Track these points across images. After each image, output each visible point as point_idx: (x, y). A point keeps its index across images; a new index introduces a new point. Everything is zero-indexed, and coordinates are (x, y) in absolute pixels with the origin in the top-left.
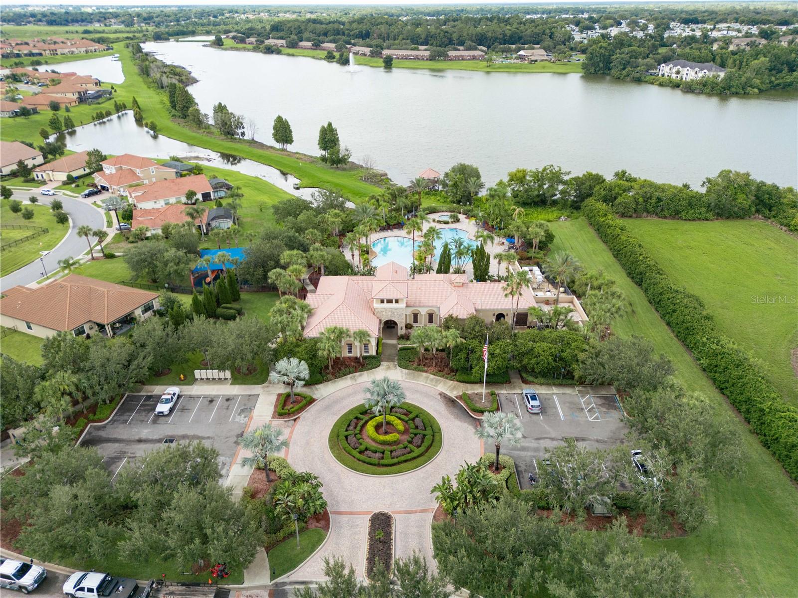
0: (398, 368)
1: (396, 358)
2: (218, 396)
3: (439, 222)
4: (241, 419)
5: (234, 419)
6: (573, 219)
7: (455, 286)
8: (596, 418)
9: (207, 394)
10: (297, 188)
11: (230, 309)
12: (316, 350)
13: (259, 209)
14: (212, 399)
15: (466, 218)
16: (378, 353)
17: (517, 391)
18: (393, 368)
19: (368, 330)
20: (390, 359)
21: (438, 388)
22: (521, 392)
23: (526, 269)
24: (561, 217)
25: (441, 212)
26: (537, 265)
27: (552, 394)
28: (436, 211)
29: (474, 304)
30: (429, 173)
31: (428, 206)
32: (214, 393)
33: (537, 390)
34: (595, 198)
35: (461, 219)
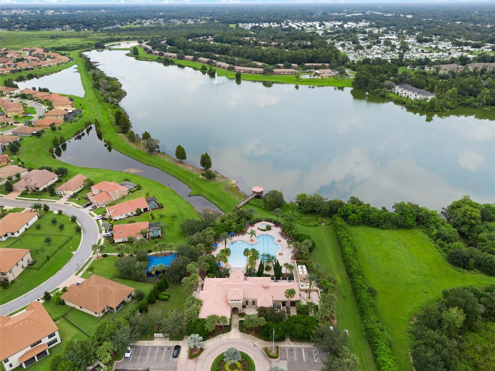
0: (239, 332)
1: (238, 326)
2: (164, 347)
3: (261, 230)
4: (175, 360)
5: (172, 359)
6: (328, 225)
7: (264, 288)
8: (318, 360)
9: (160, 345)
10: (190, 196)
11: (165, 295)
12: (205, 327)
13: (172, 219)
14: (162, 348)
15: (274, 226)
16: (230, 324)
17: (287, 345)
18: (237, 331)
19: (226, 315)
20: (235, 326)
21: (255, 344)
22: (289, 346)
23: (299, 266)
24: (322, 222)
25: (262, 221)
26: (305, 264)
27: (302, 348)
28: (260, 221)
29: (273, 297)
30: (258, 189)
31: (256, 218)
32: (163, 345)
33: (296, 345)
34: (339, 215)
35: (272, 228)
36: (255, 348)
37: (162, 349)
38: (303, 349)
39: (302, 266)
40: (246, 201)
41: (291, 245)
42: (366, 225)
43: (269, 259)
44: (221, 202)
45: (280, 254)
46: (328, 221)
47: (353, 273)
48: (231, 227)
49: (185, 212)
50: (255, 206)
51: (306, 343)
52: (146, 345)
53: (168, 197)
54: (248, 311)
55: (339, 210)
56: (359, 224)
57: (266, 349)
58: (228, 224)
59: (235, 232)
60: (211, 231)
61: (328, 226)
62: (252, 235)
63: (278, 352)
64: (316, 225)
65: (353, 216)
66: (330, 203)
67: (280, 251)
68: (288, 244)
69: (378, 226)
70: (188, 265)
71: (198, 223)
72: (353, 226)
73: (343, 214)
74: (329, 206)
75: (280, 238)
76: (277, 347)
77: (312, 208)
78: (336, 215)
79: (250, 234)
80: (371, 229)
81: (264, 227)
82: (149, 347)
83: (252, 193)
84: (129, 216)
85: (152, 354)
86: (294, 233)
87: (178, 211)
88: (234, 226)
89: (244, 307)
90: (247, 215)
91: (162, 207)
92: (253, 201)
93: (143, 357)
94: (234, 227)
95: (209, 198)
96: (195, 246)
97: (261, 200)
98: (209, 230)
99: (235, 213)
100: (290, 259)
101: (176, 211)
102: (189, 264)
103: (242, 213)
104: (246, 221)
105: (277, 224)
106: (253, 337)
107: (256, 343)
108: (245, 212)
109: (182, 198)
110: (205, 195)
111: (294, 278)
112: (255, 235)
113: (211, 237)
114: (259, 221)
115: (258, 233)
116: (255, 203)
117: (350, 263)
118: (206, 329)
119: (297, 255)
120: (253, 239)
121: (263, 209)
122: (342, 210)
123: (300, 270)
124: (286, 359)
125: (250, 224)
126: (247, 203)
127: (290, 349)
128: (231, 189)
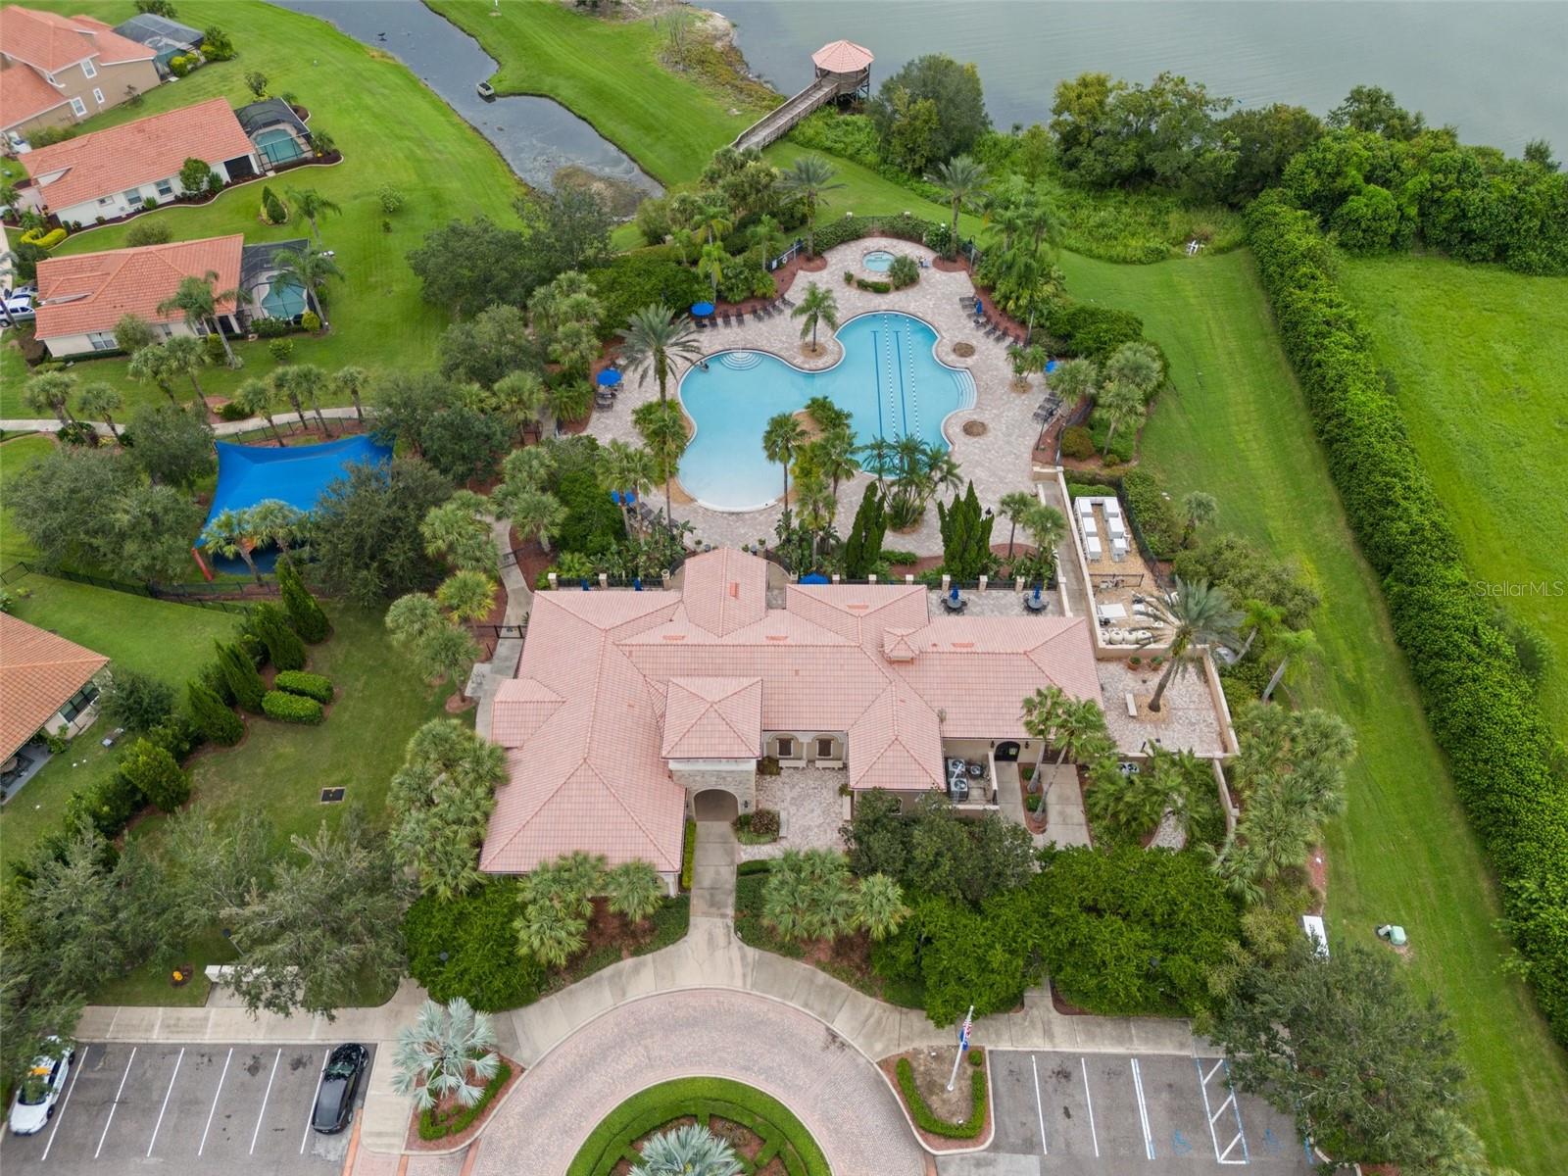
0: (736, 942)
1: (731, 900)
2: (269, 1050)
3: (863, 286)
4: (331, 1148)
5: (311, 1145)
6: (1221, 251)
7: (892, 662)
8: (1237, 1152)
9: (242, 1040)
10: (489, 99)
11: (302, 693)
12: (514, 940)
13: (379, 223)
14: (255, 1061)
15: (935, 263)
16: (683, 888)
17: (1038, 1043)
18: (722, 940)
19: (650, 856)
20: (713, 904)
21: (836, 1027)
22: (1048, 1048)
23: (1084, 504)
24: (1188, 238)
25: (869, 234)
26: (1117, 487)
27: (1125, 1059)
28: (857, 236)
29: (942, 720)
30: (842, 57)
31: (834, 219)
32: (259, 1038)
33: (1091, 1037)
34: (1291, 193)
35: (922, 272)
36: (834, 1059)
37: (254, 1069)
38: (1135, 1067)
39: (1099, 499)
40: (783, 121)
41: (1034, 377)
42: (1434, 249)
43: (914, 463)
44: (648, 129)
45: (972, 429)
46: (1224, 229)
47: (1406, 550)
48: (699, 270)
49: (456, 185)
50: (829, 150)
51: (1152, 1024)
52: (157, 1037)
53: (369, 101)
54: (789, 794)
55: (1297, 162)
56: (1395, 244)
57: (902, 1070)
58: (683, 254)
59: (721, 298)
60: (581, 296)
61: (1219, 258)
62: (814, 319)
63: (977, 1094)
64: (1159, 256)
65: (1371, 201)
66: (1242, 124)
67: (968, 413)
68: (1019, 370)
69: (1501, 255)
70: (434, 513)
71: (513, 244)
72: (1361, 256)
73: (1313, 184)
74: (1237, 142)
75: (966, 329)
76: (975, 1058)
77: (1140, 157)
78: (1270, 195)
79: (801, 311)
80: (1462, 271)
81: (878, 273)
82: (174, 1050)
83: (814, 80)
84: (151, 206)
85: (189, 1105)
86: (1045, 301)
87: (414, 178)
88: (714, 265)
89: (767, 767)
90: (784, 201)
91: (332, 157)
92: (816, 125)
93: (128, 1127)
94: (715, 270)
95: (586, 106)
96: (487, 384)
97: (860, 119)
98: (573, 286)
99: (717, 191)
100: (1027, 456)
101: (407, 177)
102: (438, 503)
103: (756, 186)
104: (778, 235)
105: (950, 251)
106: (822, 977)
107: (841, 1026)
108: (777, 184)
109: (446, 110)
110: (566, 91)
111: (1062, 579)
112: (829, 319)
113: (577, 334)
114: (849, 233)
115: (849, 303)
116: (828, 137)
117: (1390, 487)
118: (523, 951)
119: (1071, 437)
120: (821, 339)
121: (870, 167)
122: (1309, 165)
123: (1089, 525)
124: (1029, 1146)
125: (801, 250)
126: (786, 136)
127: (1054, 1065)
128: (702, 62)
